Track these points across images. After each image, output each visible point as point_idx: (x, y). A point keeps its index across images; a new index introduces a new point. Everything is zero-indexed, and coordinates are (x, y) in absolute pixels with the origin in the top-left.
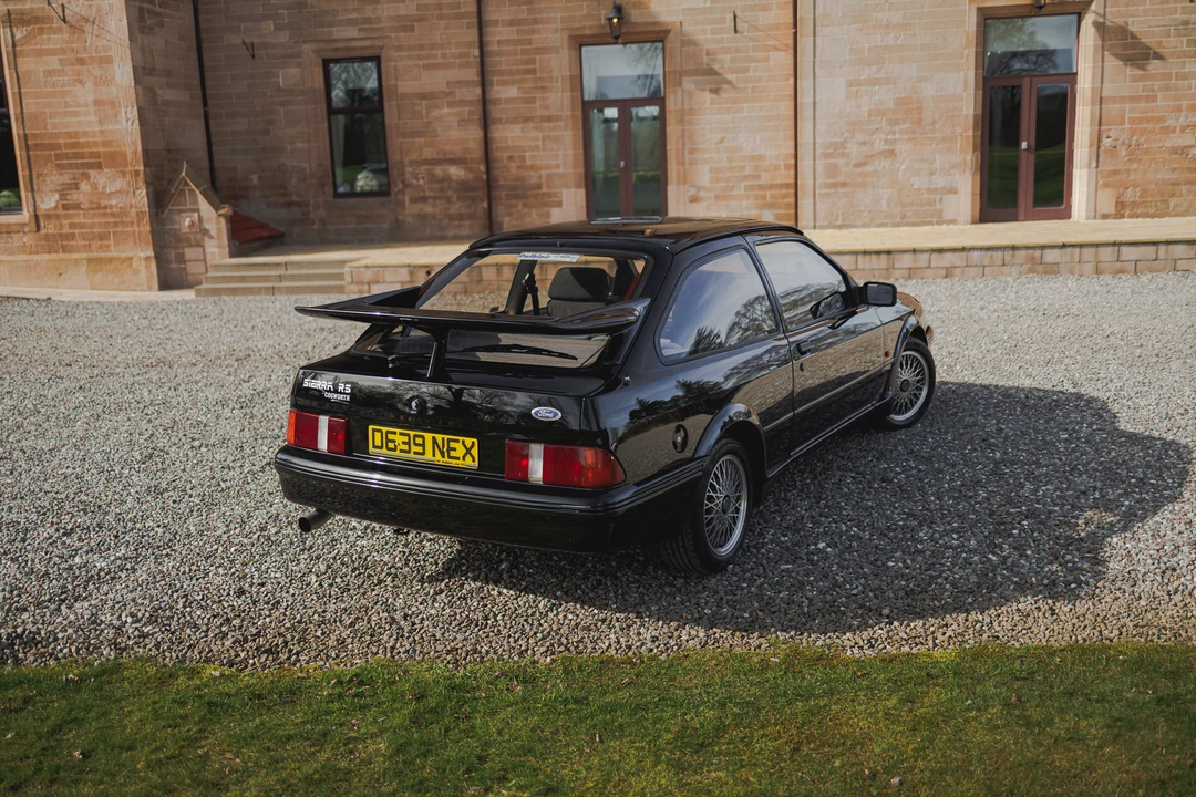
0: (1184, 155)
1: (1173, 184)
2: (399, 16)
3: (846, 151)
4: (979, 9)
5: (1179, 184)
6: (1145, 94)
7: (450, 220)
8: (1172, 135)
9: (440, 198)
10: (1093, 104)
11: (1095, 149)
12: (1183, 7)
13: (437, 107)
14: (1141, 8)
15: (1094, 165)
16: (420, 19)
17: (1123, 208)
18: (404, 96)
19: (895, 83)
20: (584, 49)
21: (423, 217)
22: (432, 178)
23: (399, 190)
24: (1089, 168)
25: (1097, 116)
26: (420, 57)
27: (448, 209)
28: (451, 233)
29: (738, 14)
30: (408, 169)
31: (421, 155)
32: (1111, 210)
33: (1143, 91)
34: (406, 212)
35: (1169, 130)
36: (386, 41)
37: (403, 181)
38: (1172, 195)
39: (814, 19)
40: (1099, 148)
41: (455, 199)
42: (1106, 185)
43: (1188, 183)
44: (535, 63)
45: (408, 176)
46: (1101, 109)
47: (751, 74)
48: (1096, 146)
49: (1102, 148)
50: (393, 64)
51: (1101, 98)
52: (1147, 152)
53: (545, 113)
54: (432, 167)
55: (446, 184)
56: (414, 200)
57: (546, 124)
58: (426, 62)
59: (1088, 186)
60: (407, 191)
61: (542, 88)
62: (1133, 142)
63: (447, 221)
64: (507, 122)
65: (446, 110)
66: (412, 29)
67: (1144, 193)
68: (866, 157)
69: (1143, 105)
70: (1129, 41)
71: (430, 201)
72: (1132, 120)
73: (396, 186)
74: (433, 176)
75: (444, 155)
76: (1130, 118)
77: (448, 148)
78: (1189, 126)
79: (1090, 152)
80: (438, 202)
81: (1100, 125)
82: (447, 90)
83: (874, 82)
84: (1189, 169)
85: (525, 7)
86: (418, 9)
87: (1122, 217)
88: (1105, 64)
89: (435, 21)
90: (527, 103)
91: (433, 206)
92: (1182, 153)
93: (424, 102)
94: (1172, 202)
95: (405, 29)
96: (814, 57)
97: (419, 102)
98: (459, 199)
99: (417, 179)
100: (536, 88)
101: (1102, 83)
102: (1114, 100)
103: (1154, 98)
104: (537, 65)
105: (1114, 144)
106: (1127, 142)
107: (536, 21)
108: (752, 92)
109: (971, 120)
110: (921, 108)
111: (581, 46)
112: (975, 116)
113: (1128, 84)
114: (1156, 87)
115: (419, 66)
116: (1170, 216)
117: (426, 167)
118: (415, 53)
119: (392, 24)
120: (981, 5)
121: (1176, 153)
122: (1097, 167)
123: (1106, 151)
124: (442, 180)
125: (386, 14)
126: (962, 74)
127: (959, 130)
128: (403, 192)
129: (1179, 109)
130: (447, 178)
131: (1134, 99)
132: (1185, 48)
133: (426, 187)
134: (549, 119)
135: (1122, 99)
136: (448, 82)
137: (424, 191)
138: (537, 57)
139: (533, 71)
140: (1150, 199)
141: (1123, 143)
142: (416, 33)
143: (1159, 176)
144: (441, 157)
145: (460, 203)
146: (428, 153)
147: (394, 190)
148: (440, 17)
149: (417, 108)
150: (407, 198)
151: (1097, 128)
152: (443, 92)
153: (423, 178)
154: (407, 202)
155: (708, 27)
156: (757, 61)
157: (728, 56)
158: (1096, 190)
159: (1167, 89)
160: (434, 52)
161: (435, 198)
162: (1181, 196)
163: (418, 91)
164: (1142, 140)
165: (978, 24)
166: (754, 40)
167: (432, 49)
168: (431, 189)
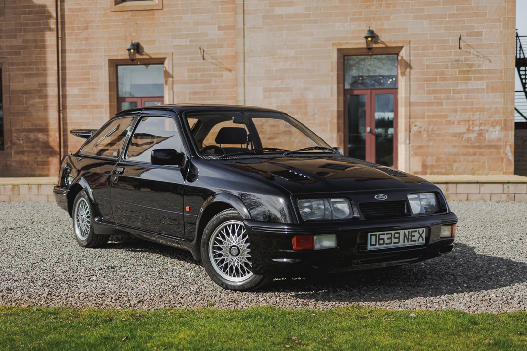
0: (460, 138)
1: (455, 155)
2: (12, 46)
3: (264, 130)
4: (339, 50)
5: (458, 155)
6: (435, 101)
7: (37, 165)
8: (452, 126)
9: (32, 152)
10: (406, 106)
11: (408, 133)
12: (455, 52)
13: (32, 99)
14: (431, 51)
15: (408, 142)
16: (25, 48)
17: (426, 169)
18: (14, 91)
19: (291, 91)
20: (119, 68)
21: (22, 163)
22: (28, 139)
23: (9, 147)
24: (405, 143)
25: (409, 113)
26: (23, 70)
27: (36, 158)
28: (37, 173)
29: (205, 50)
30: (15, 134)
31: (22, 126)
32: (420, 169)
33: (434, 99)
34: (12, 159)
35: (450, 123)
36: (4, 60)
37: (11, 141)
38: (455, 162)
39: (244, 52)
40: (410, 131)
41: (40, 152)
42: (416, 154)
43: (464, 154)
44: (89, 75)
45: (14, 138)
46: (410, 109)
47: (213, 84)
48: (409, 130)
49: (412, 132)
50: (8, 73)
51: (410, 103)
52: (438, 135)
53: (94, 103)
54: (28, 133)
55: (36, 143)
56: (17, 153)
57: (95, 110)
58: (27, 72)
59: (405, 155)
60: (13, 147)
61: (93, 89)
62: (430, 129)
63: (36, 166)
64: (72, 108)
65: (37, 100)
66: (19, 53)
67: (438, 160)
68: (274, 134)
69: (435, 108)
70: (425, 70)
71: (26, 154)
72: (429, 117)
73: (7, 144)
74: (29, 138)
75: (35, 126)
76: (428, 115)
77: (38, 122)
78: (462, 121)
79: (405, 135)
80: (30, 154)
81: (410, 119)
82: (38, 89)
83: (280, 90)
84: (464, 147)
85: (84, 42)
86: (23, 42)
87: (426, 173)
88: (412, 83)
89: (33, 50)
90: (84, 97)
91: (28, 156)
92: (459, 137)
93: (25, 95)
94: (455, 165)
95: (16, 53)
96: (245, 74)
97: (22, 95)
98: (43, 153)
99: (19, 140)
100: (89, 89)
101: (410, 94)
102: (418, 104)
103: (441, 104)
104: (90, 76)
105: (419, 130)
106: (426, 129)
107: (90, 51)
108: (214, 94)
109: (335, 113)
110: (306, 107)
111: (117, 66)
112: (338, 111)
113: (426, 95)
114: (442, 97)
115: (23, 74)
116: (454, 174)
117: (25, 133)
118: (21, 67)
119: (9, 50)
120: (339, 47)
121: (456, 136)
122: (410, 143)
123: (415, 134)
124: (34, 142)
125: (5, 45)
126: (330, 86)
127: (329, 119)
128: (11, 148)
129: (455, 111)
130: (37, 140)
131: (430, 104)
132: (458, 76)
133: (24, 145)
134: (97, 107)
135: (423, 104)
136: (39, 84)
137: (23, 147)
138: (90, 71)
139: (88, 79)
140: (441, 164)
141: (424, 130)
142: (22, 56)
143: (446, 150)
144: (34, 127)
145: (44, 155)
146: (26, 125)
147: (6, 146)
148: (36, 47)
149: (21, 99)
150: (13, 151)
151: (409, 120)
152: (36, 90)
153: (23, 140)
154: (13, 154)
155: (188, 56)
156: (216, 76)
157: (200, 73)
158: (410, 157)
159: (449, 99)
160: (32, 67)
161: (28, 152)
162: (460, 162)
163: (22, 89)
164: (435, 128)
165: (338, 58)
166: (213, 64)
167: (31, 65)
168: (27, 147)
